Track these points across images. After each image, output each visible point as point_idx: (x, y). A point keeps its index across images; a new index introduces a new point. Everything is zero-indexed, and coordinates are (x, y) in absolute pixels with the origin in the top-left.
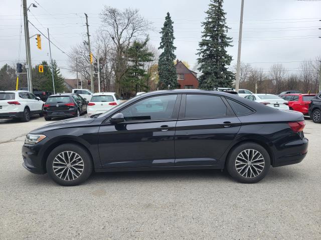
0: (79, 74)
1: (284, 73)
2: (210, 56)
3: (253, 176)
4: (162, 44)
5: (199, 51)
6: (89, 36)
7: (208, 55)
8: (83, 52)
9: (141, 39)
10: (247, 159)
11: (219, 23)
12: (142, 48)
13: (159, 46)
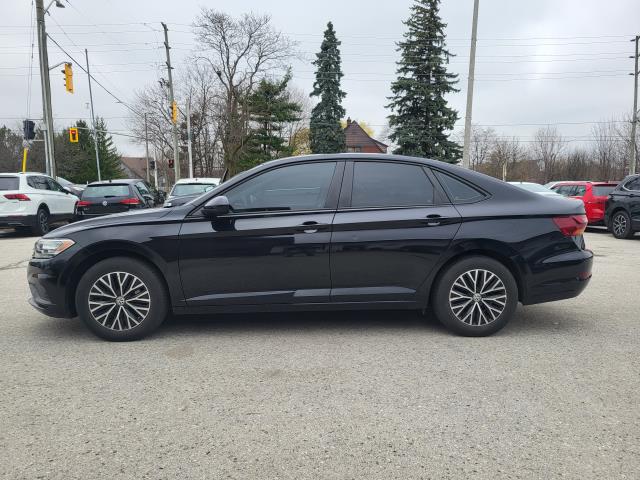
0: (151, 146)
1: (560, 147)
2: (414, 111)
3: (483, 322)
4: (318, 86)
5: (391, 101)
6: (170, 68)
7: (410, 109)
8: (159, 101)
9: (276, 76)
10: (473, 290)
11: (431, 43)
12: (277, 93)
13: (312, 90)
